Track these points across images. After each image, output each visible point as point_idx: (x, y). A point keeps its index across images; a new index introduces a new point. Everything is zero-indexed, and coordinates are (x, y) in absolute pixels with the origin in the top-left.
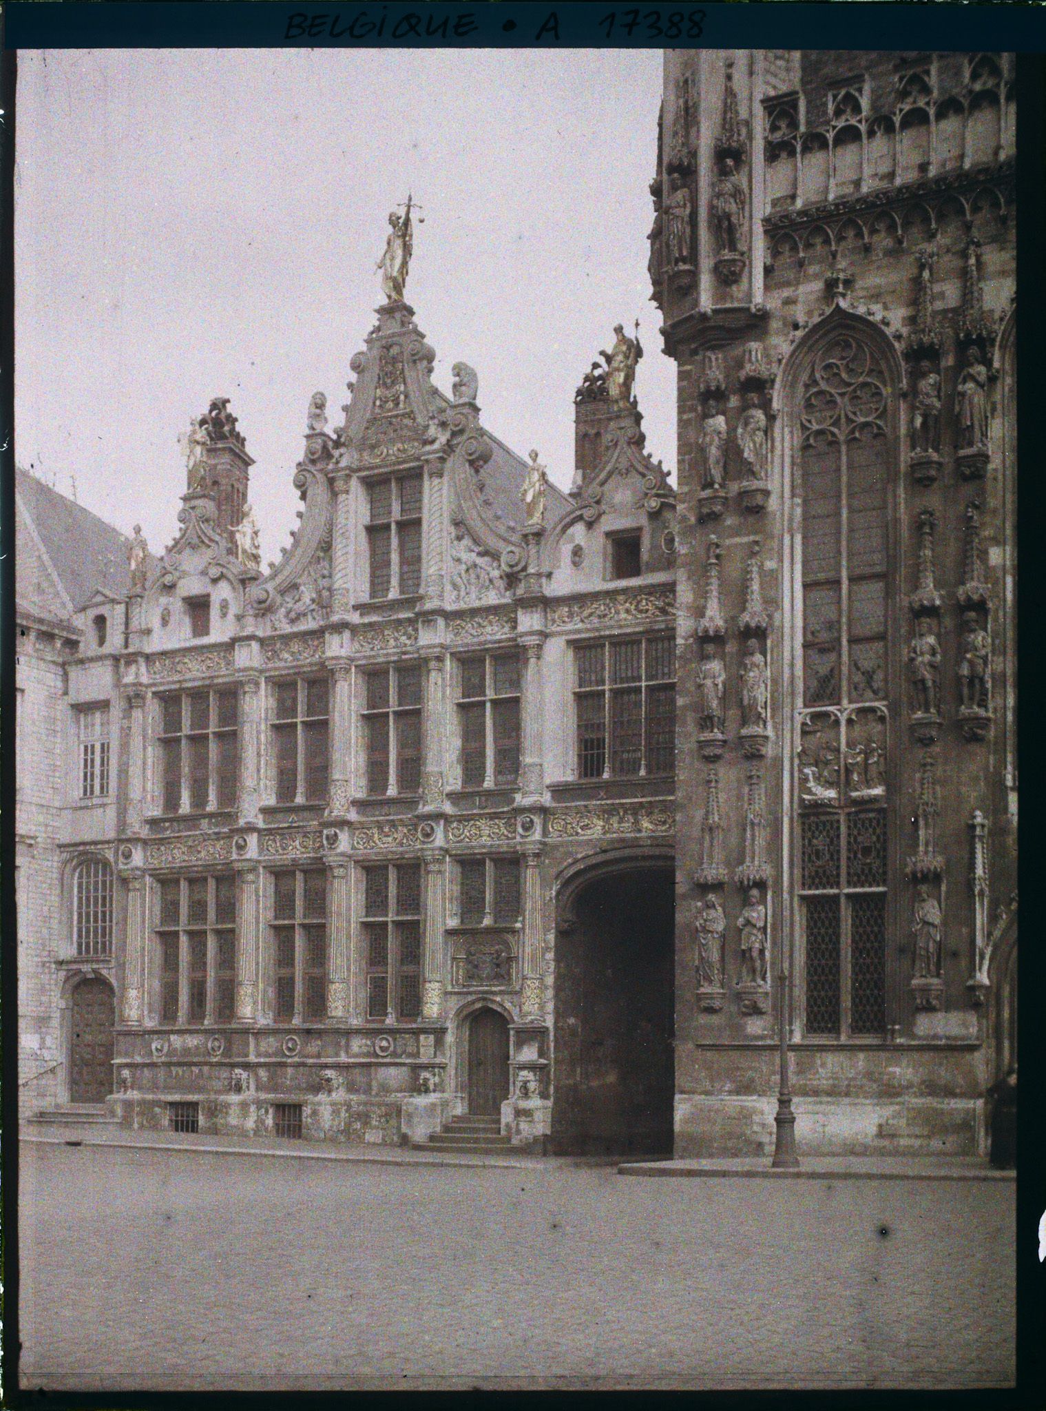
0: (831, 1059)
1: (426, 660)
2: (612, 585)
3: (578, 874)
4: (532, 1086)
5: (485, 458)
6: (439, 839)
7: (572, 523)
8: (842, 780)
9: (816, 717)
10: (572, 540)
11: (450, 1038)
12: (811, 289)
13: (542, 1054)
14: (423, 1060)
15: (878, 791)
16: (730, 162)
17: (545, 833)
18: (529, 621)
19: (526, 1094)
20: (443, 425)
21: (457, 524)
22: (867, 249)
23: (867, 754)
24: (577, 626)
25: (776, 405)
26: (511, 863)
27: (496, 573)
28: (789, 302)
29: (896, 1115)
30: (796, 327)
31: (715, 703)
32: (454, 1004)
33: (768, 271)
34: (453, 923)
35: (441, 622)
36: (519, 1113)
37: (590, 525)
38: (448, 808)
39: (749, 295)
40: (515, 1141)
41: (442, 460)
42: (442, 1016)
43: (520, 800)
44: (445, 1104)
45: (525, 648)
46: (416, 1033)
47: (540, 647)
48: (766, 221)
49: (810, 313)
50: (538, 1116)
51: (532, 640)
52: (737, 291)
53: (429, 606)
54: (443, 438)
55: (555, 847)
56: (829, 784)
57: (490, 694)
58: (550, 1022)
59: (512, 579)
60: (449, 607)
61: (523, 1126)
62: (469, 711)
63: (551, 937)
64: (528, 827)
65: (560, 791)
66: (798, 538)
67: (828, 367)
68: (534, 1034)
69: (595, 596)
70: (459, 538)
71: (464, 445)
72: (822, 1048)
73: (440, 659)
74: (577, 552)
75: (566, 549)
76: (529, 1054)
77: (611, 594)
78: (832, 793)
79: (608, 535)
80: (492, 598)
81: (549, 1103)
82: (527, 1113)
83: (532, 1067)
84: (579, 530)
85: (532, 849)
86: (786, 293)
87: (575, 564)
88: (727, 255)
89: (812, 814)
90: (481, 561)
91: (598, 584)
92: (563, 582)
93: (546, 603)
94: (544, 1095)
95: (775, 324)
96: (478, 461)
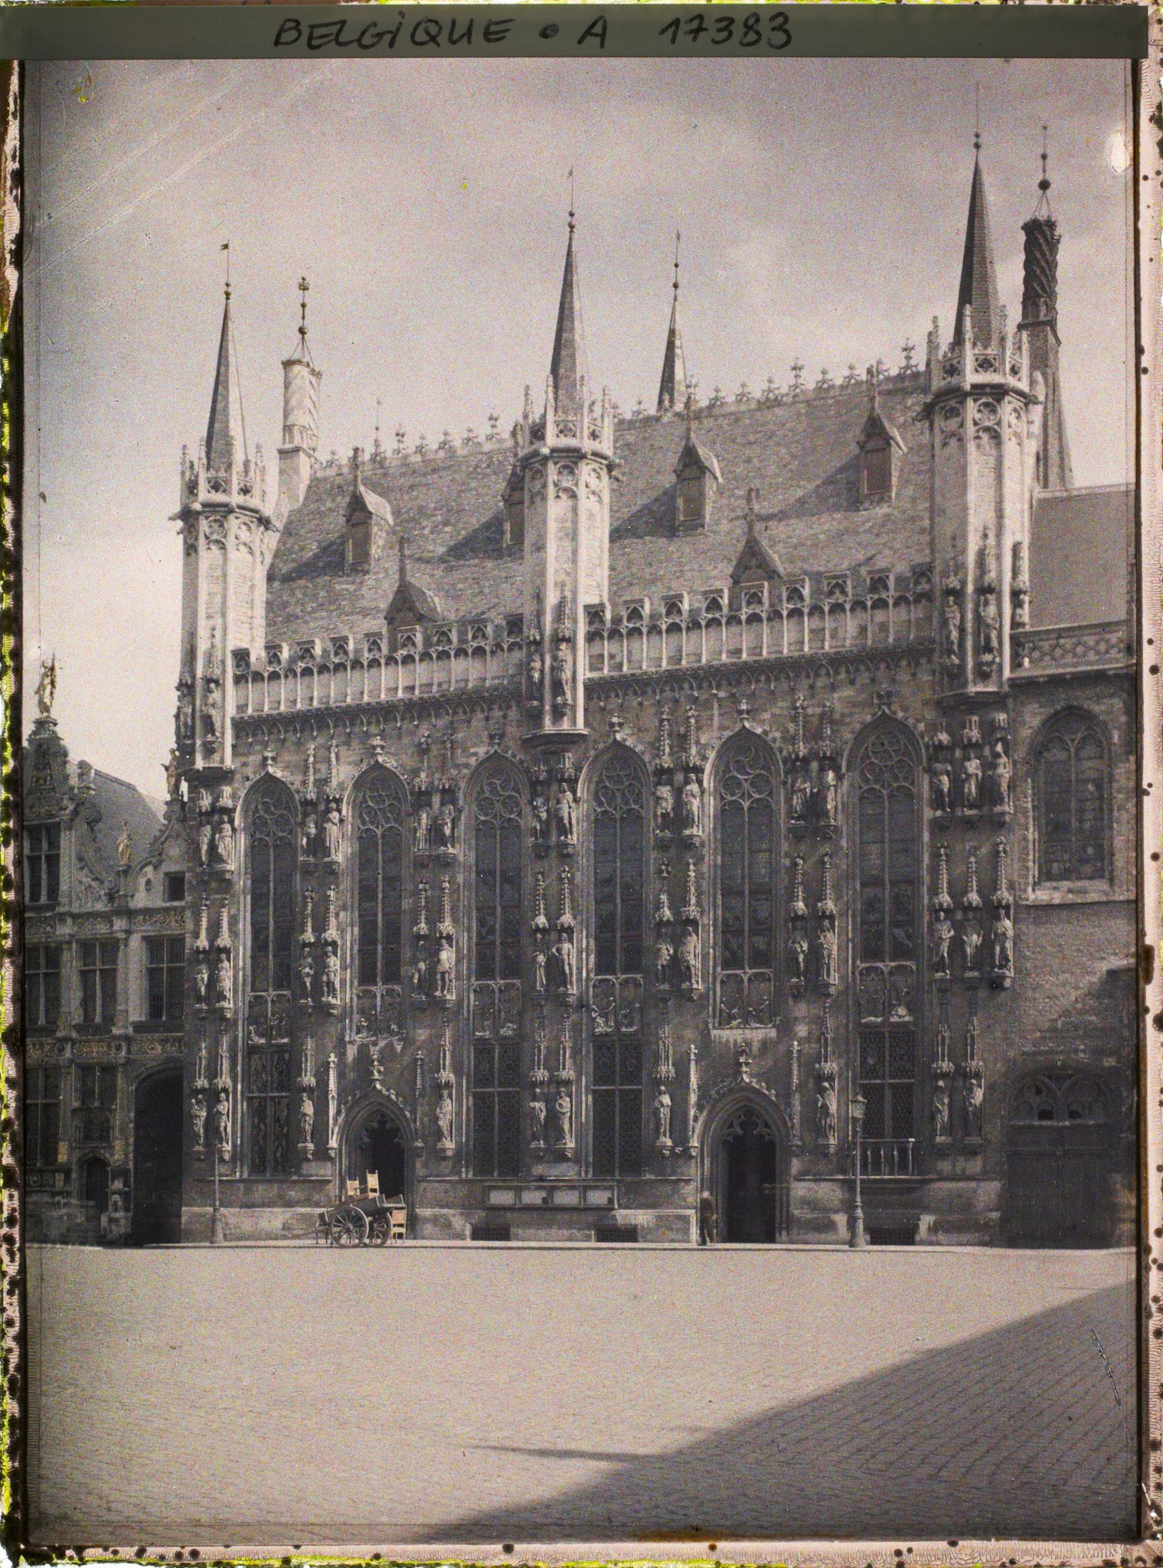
0: (261, 1187)
1: (61, 943)
2: (168, 904)
3: (148, 1077)
4: (120, 1204)
5: (98, 820)
6: (68, 1054)
7: (146, 865)
8: (266, 1033)
9: (256, 998)
10: (145, 875)
11: (74, 1176)
12: (254, 759)
13: (126, 1184)
14: (57, 1189)
15: (286, 1040)
16: (212, 685)
17: (129, 1051)
18: (119, 924)
19: (116, 1210)
20: (71, 799)
21: (80, 859)
22: (284, 741)
23: (281, 1020)
24: (150, 929)
25: (237, 823)
26: (109, 1070)
27: (102, 892)
28: (245, 764)
29: (292, 1218)
30: (248, 779)
31: (203, 989)
32: (77, 1154)
33: (234, 746)
34: (76, 1104)
35: (69, 921)
36: (111, 1220)
37: (156, 868)
38: (74, 1035)
39: (222, 761)
40: (109, 1237)
41: (72, 820)
42: (69, 1162)
43: (116, 1031)
44: (69, 1216)
45: (118, 940)
46: (54, 1172)
47: (126, 939)
48: (233, 719)
49: (255, 773)
50: (123, 1222)
51: (122, 936)
52: (216, 757)
53: (62, 910)
54: (71, 807)
55: (134, 1061)
56: (261, 1036)
57: (99, 965)
58: (131, 1165)
59: (111, 897)
60: (75, 910)
61: (114, 1227)
62: (86, 975)
63: (132, 1115)
64: (119, 1048)
65: (139, 1027)
66: (249, 897)
67: (264, 803)
68: (122, 1173)
69: (158, 910)
70: (82, 869)
71: (84, 812)
72: (256, 1181)
73: (69, 943)
74: (148, 882)
75: (142, 881)
76: (118, 1185)
77: (167, 910)
78: (263, 1041)
79: (166, 874)
80: (100, 907)
81: (130, 1214)
82: (117, 1220)
83: (119, 1192)
84: (149, 869)
85: (122, 1061)
86: (244, 759)
87: (148, 890)
88: (210, 738)
89: (252, 1050)
90: (93, 884)
91: (160, 903)
92: (141, 900)
93: (130, 914)
94: (127, 1209)
95: (238, 776)
96: (92, 823)
